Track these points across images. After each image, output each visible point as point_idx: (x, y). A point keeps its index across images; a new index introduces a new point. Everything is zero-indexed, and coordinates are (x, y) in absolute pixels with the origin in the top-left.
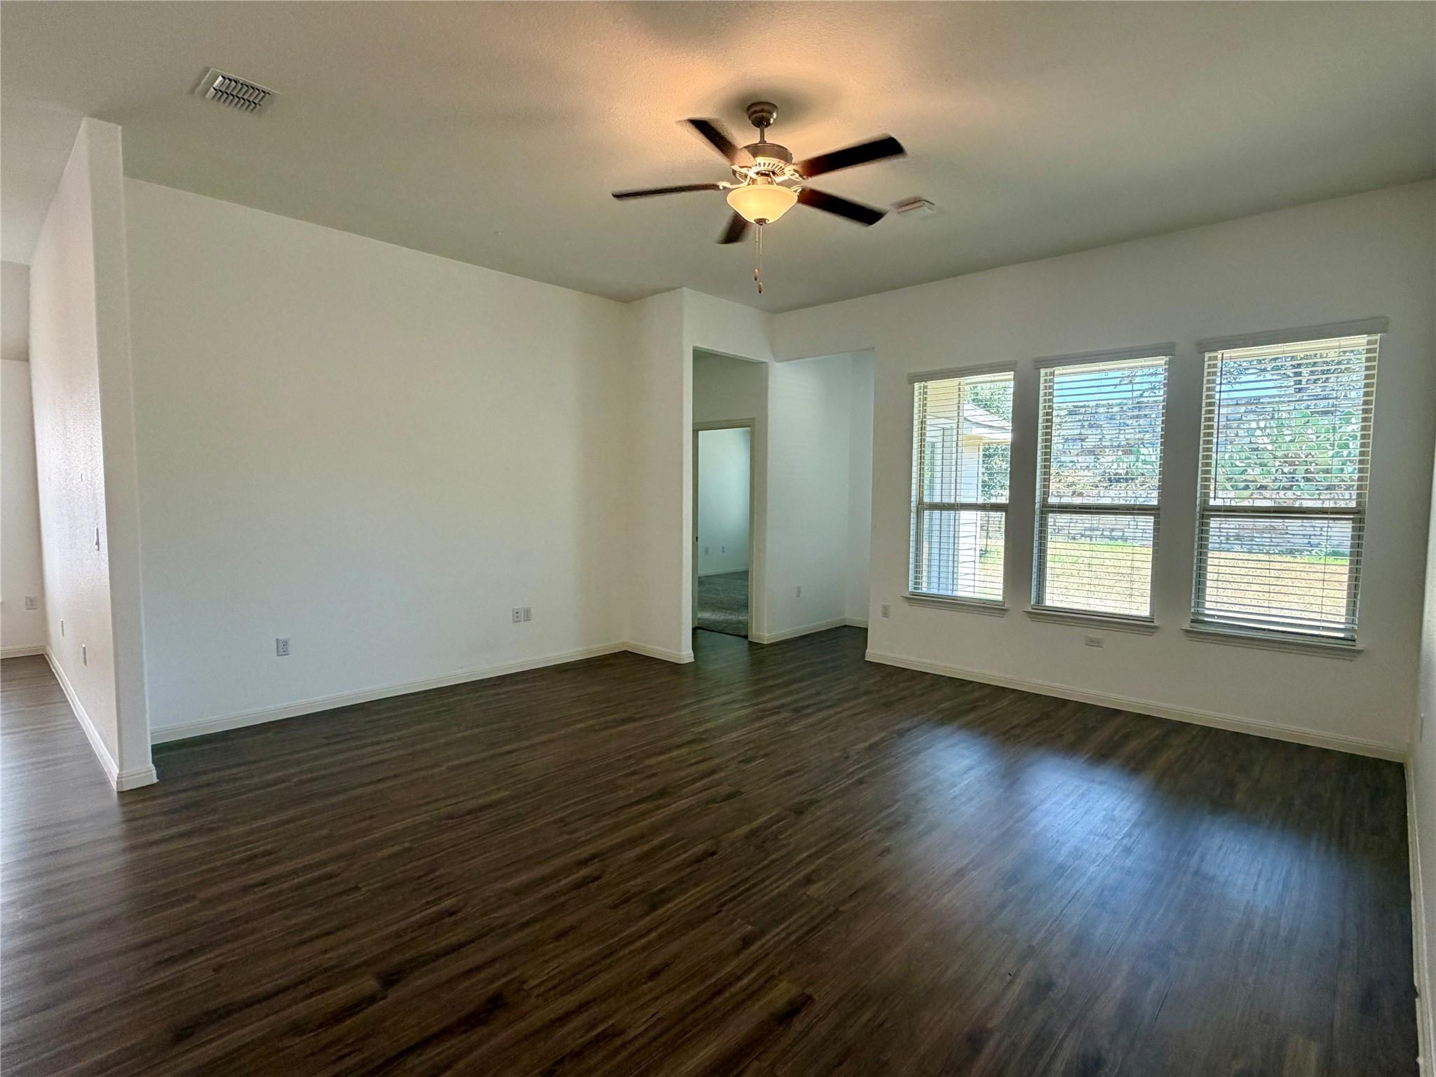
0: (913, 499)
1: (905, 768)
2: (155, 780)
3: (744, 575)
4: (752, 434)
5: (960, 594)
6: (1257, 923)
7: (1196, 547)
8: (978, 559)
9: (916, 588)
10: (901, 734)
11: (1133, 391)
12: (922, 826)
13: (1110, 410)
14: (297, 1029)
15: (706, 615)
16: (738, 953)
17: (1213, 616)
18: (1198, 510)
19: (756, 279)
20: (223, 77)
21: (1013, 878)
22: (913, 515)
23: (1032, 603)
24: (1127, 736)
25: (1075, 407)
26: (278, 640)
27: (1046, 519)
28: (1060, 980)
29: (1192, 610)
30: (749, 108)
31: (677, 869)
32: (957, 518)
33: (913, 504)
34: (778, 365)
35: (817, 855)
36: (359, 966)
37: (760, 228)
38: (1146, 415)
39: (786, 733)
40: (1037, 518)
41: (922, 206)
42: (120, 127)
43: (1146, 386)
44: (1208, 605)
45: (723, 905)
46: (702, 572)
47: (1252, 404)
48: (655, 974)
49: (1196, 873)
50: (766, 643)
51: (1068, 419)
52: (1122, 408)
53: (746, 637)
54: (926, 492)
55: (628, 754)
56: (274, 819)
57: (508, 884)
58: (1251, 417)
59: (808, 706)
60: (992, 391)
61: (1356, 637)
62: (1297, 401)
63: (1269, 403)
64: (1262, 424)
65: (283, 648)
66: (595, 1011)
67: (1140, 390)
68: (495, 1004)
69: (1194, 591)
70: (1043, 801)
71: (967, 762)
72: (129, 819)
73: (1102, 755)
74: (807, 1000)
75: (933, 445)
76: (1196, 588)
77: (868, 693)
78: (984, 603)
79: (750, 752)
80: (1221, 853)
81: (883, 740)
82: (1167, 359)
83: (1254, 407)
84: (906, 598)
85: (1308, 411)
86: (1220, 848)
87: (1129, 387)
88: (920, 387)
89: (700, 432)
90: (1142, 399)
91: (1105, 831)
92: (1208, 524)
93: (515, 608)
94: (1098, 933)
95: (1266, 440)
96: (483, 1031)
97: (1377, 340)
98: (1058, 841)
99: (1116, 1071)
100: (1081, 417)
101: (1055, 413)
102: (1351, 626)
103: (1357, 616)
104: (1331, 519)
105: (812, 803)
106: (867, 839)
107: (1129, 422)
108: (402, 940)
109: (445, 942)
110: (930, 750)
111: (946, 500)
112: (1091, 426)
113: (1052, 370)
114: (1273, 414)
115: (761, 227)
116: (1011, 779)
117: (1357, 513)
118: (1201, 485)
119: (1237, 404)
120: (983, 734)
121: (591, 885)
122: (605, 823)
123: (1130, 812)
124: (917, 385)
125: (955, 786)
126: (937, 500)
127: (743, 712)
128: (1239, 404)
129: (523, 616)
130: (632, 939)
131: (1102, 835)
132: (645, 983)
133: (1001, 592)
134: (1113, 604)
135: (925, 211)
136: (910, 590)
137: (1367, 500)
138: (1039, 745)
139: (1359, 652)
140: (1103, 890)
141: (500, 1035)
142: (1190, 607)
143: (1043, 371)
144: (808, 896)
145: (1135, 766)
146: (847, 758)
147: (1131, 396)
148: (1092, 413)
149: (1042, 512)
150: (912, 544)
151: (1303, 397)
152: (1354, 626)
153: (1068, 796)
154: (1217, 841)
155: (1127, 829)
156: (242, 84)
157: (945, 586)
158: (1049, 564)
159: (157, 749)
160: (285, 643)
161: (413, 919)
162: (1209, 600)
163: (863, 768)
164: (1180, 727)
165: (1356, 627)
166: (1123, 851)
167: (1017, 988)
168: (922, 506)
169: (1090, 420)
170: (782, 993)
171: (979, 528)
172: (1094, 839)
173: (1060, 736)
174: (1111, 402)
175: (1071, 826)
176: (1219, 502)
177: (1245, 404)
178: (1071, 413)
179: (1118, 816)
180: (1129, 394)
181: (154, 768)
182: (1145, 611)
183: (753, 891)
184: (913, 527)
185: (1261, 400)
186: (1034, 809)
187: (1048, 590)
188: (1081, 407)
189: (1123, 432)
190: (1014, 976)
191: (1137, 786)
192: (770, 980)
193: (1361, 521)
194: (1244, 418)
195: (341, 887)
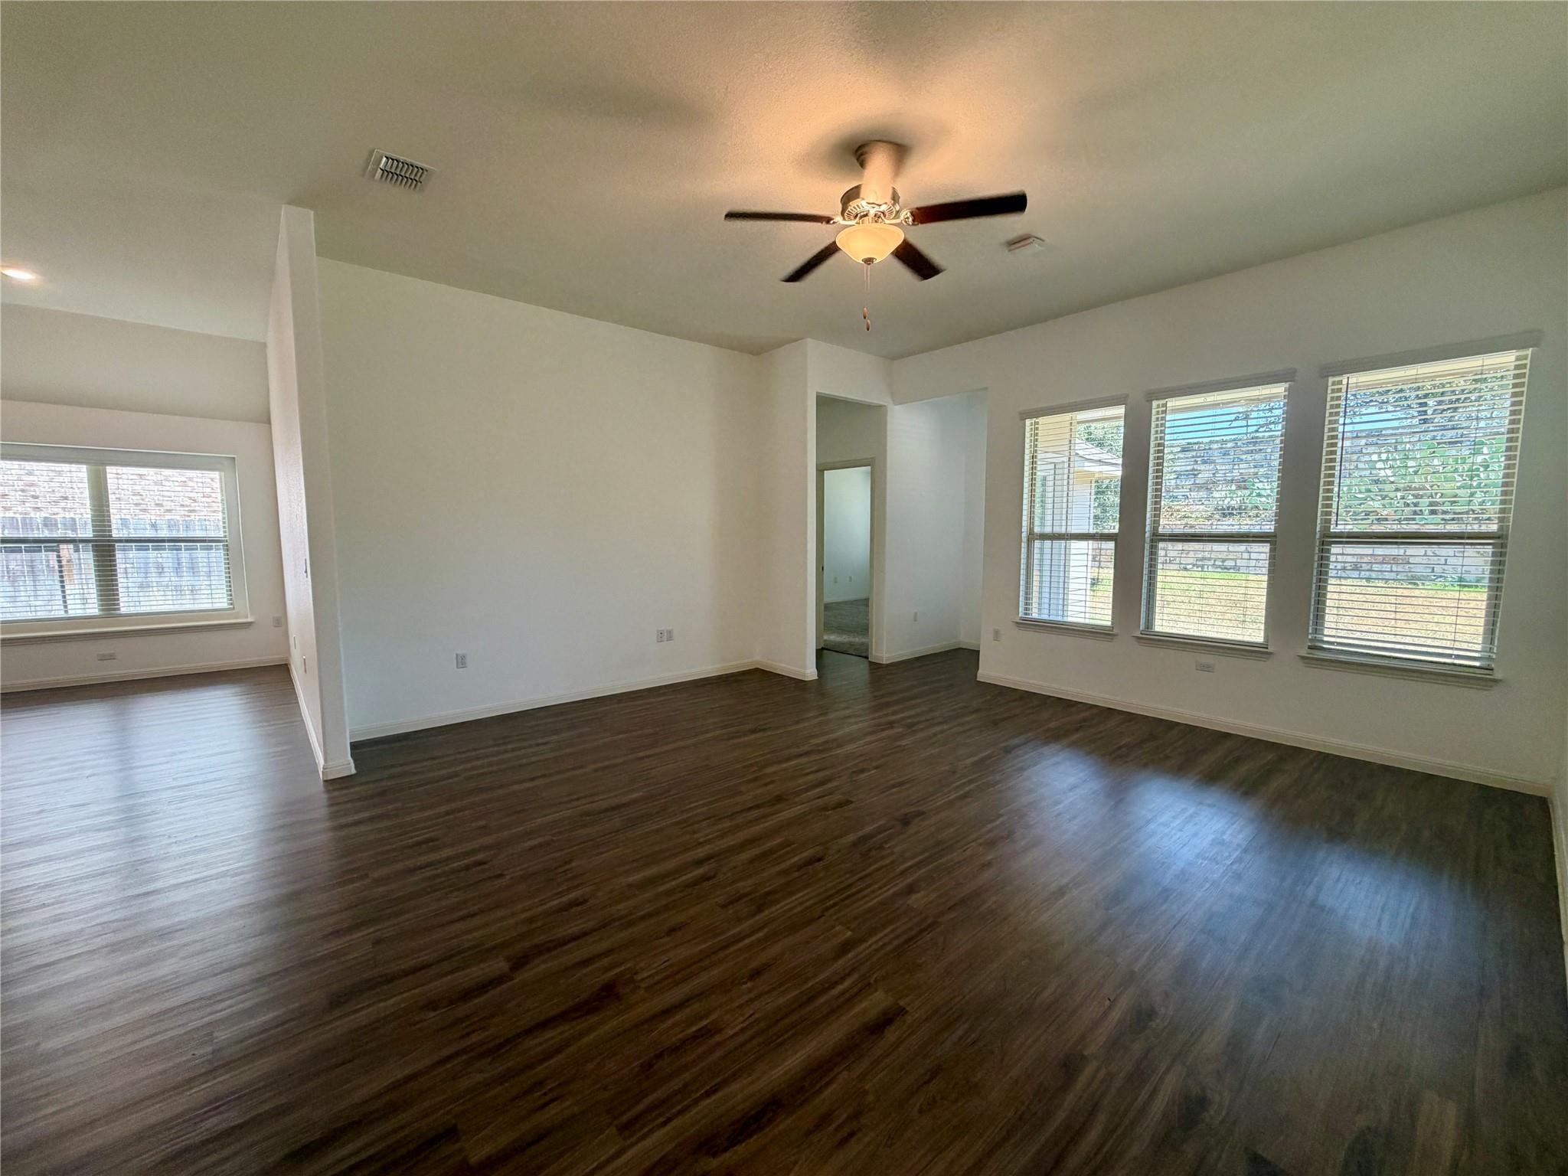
0: (1024, 529)
1: (1010, 784)
2: (353, 771)
3: (866, 602)
4: (872, 473)
5: (1070, 619)
6: (1383, 963)
7: (1315, 573)
8: (1089, 586)
9: (1026, 614)
10: (1007, 751)
11: (1247, 426)
12: (1023, 843)
13: (1224, 446)
14: (432, 1005)
15: (833, 638)
16: (837, 957)
17: (1332, 643)
18: (1318, 536)
19: (865, 318)
20: (387, 158)
21: (1115, 898)
22: (1024, 545)
23: (1141, 629)
24: (1238, 760)
25: (1189, 444)
26: (457, 655)
27: (1156, 547)
28: (1163, 1010)
29: (1310, 637)
30: (857, 151)
31: (785, 872)
32: (1067, 547)
33: (1024, 535)
34: (898, 408)
35: (919, 865)
36: (494, 948)
37: (867, 268)
38: (1260, 450)
39: (898, 747)
40: (1147, 546)
41: (1032, 243)
42: (313, 212)
43: (1262, 421)
44: (1326, 632)
45: (827, 909)
46: (827, 600)
47: (1373, 436)
48: (756, 974)
49: (1313, 904)
50: (884, 663)
51: (1181, 455)
52: (1237, 443)
53: (867, 658)
54: (1037, 522)
55: (750, 762)
56: (443, 809)
57: (631, 879)
58: (1371, 449)
59: (919, 723)
60: (1106, 430)
61: (1493, 666)
62: (1422, 432)
63: (1392, 435)
64: (1384, 456)
65: (461, 661)
66: (696, 1007)
67: (1256, 425)
68: (608, 994)
69: (1311, 618)
70: (1148, 822)
71: (1072, 780)
72: (333, 803)
73: (1211, 778)
74: (902, 1011)
75: (1044, 479)
76: (1314, 615)
77: (976, 711)
78: (1093, 628)
79: (861, 764)
80: (1340, 885)
81: (989, 757)
82: (1287, 385)
83: (1375, 439)
84: (1017, 623)
85: (1435, 442)
86: (1338, 879)
87: (1244, 423)
88: (1032, 423)
89: (825, 472)
90: (1258, 434)
91: (1214, 855)
92: (1328, 551)
93: (660, 629)
94: (1204, 965)
95: (1389, 472)
96: (593, 1019)
97: (1527, 355)
98: (1164, 863)
99: (1224, 1113)
100: (1194, 453)
101: (1166, 450)
102: (1488, 654)
103: (1496, 644)
104: (1467, 544)
105: (920, 814)
106: (968, 853)
107: (1244, 457)
108: (534, 926)
109: (574, 929)
110: (1035, 768)
111: (1057, 530)
112: (1204, 462)
113: (1164, 402)
114: (1396, 447)
115: (869, 266)
116: (1117, 797)
117: (1499, 538)
118: (1322, 511)
119: (1357, 437)
120: (1089, 753)
121: (705, 884)
122: (725, 825)
123: (1241, 836)
124: (1028, 422)
125: (1060, 803)
126: (1048, 530)
127: (860, 725)
128: (1360, 437)
129: (664, 636)
130: (739, 939)
131: (1210, 859)
132: (745, 983)
133: (1110, 618)
134: (1224, 630)
135: (1036, 247)
136: (1020, 615)
137: (1511, 524)
138: (1145, 765)
139: (1496, 681)
140: (1210, 918)
141: (609, 1023)
142: (1308, 633)
143: (1155, 403)
144: (908, 905)
145: (1247, 789)
146: (954, 772)
147: (1245, 432)
148: (1205, 449)
149: (1152, 541)
150: (1023, 572)
151: (1429, 427)
152: (1491, 655)
153: (1174, 817)
154: (1335, 872)
155: (1237, 853)
156: (402, 163)
157: (1055, 612)
158: (1159, 591)
159: (355, 746)
160: (463, 657)
161: (548, 905)
162: (1329, 626)
163: (971, 782)
164: (1295, 752)
165: (1494, 656)
166: (1233, 877)
167: (1116, 1015)
168: (1032, 537)
169: (1203, 457)
170: (877, 1001)
171: (1090, 558)
172: (1202, 863)
173: (1167, 757)
174: (1225, 438)
175: (1178, 849)
176: (1340, 528)
177: (1365, 437)
178: (1183, 450)
179: (1228, 840)
180: (1244, 430)
181: (352, 761)
182: (1259, 637)
183: (860, 896)
184: (1023, 555)
185: (1384, 432)
186: (1139, 829)
187: (1157, 616)
188: (1195, 443)
189: (1236, 467)
190: (1113, 1002)
191: (1248, 810)
192: (865, 988)
193: (1503, 546)
194: (1364, 451)
195: (488, 874)
